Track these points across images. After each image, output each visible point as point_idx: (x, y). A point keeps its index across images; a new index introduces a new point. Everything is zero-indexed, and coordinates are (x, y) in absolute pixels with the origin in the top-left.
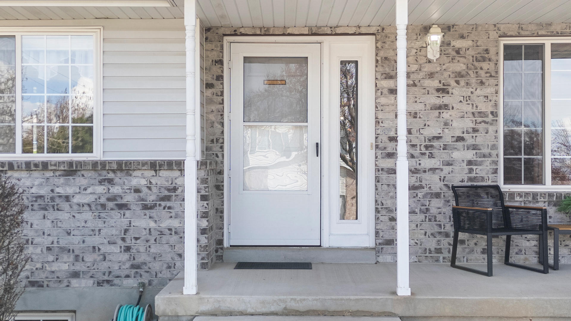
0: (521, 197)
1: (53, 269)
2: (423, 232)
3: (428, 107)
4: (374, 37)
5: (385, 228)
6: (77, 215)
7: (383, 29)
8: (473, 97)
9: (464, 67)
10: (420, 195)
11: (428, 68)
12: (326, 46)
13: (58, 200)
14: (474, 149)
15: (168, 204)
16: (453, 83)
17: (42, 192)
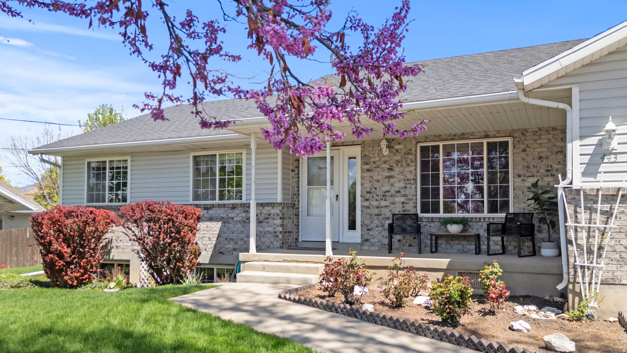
0: (426, 219)
1: (227, 247)
2: (382, 236)
3: (384, 177)
4: (360, 146)
5: (365, 234)
6: (236, 225)
7: (364, 142)
8: (404, 172)
9: (400, 158)
10: (380, 218)
11: (384, 159)
12: (341, 151)
13: (229, 219)
14: (405, 196)
15: (268, 221)
16: (395, 166)
17: (224, 216)
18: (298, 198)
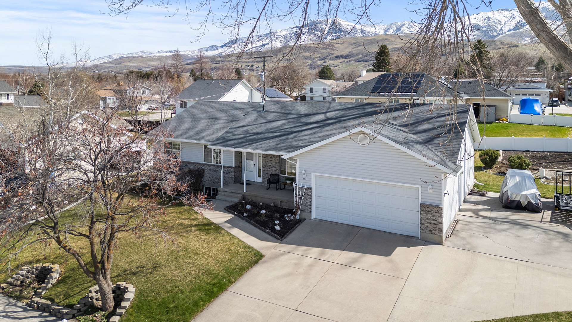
10: (268, 175)
18: (241, 164)
